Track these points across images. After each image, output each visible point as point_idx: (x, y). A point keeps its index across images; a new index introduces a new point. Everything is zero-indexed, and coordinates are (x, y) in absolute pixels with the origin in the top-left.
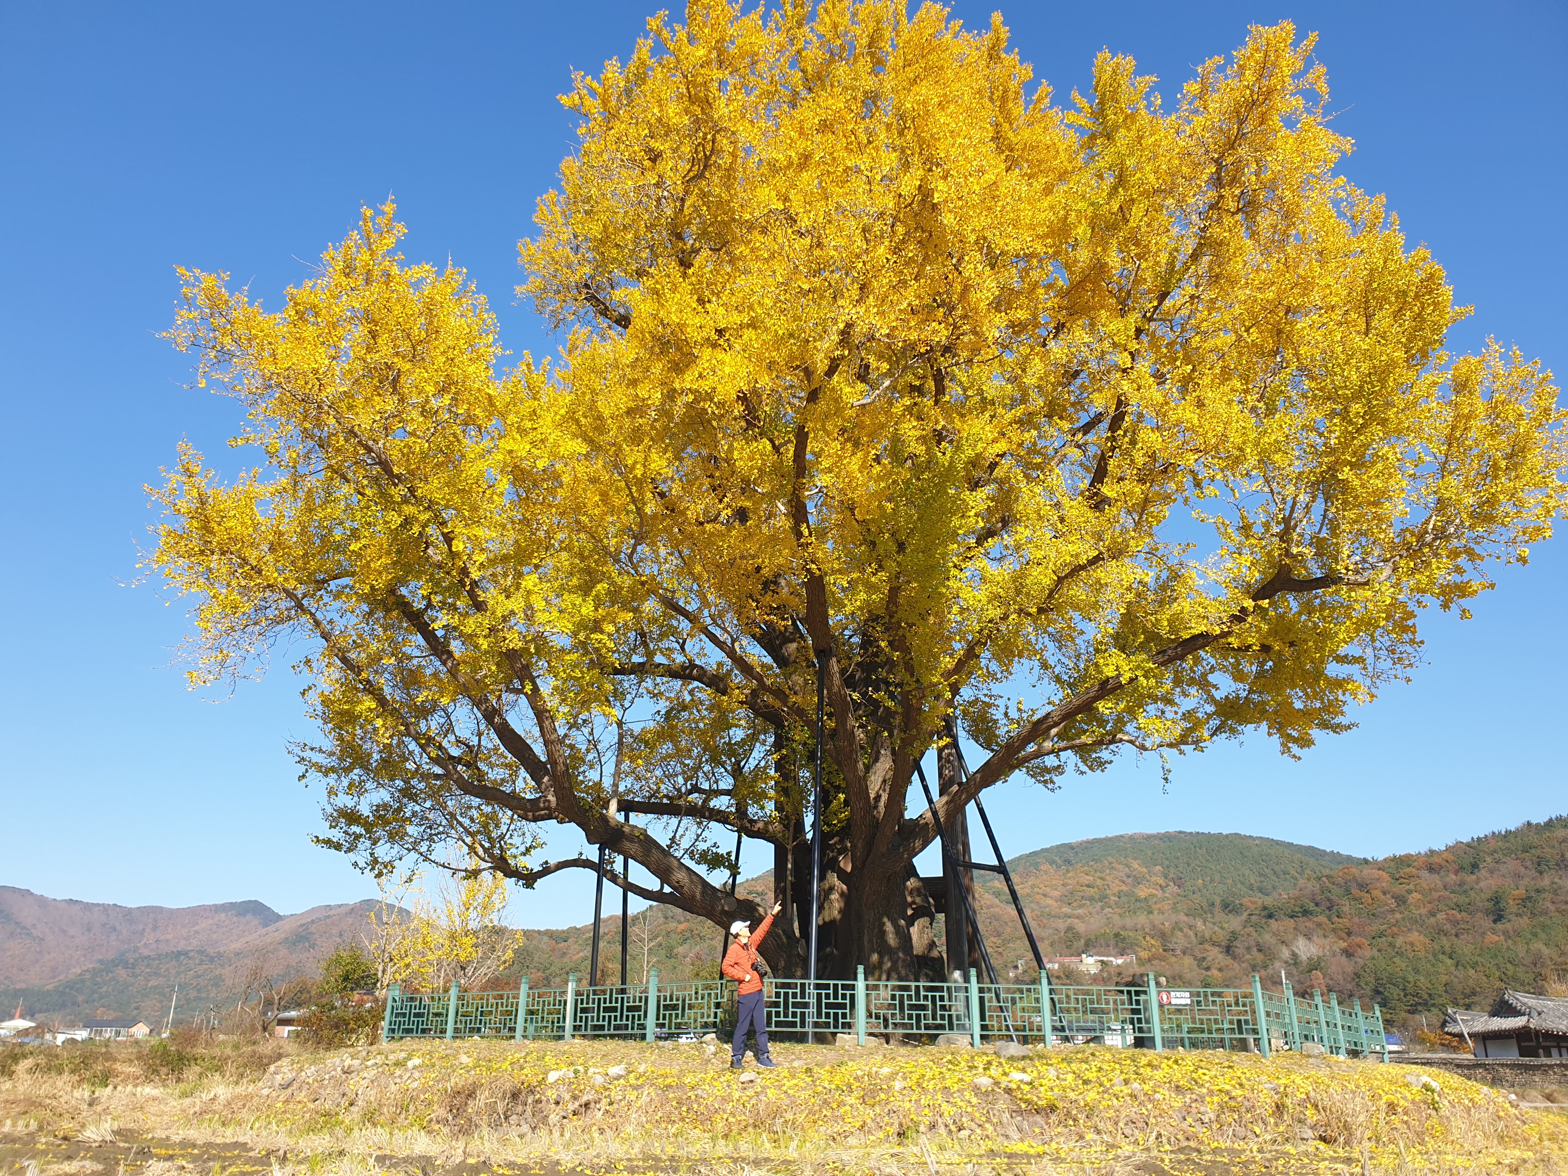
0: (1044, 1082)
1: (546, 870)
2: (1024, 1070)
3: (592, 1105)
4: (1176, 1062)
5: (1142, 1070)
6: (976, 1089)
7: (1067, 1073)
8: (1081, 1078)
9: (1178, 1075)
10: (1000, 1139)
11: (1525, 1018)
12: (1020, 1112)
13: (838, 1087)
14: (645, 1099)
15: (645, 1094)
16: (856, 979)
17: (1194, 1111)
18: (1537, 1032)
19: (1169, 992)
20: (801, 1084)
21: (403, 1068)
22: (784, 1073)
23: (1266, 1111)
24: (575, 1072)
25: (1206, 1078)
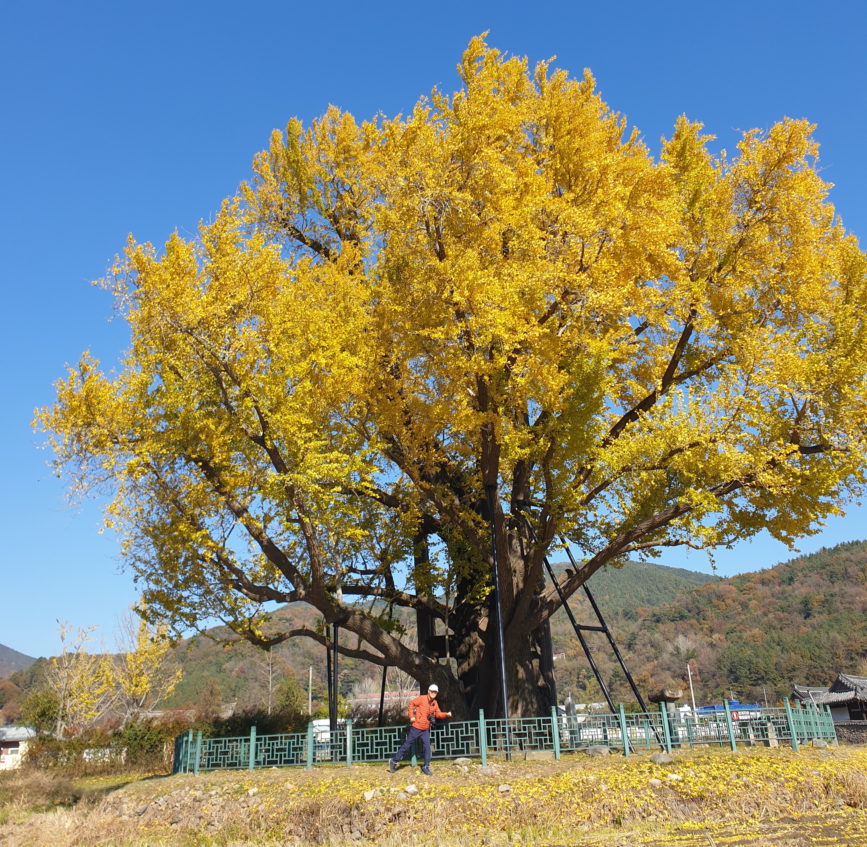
0: (689, 779)
1: (280, 638)
6: (652, 787)
7: (700, 772)
8: (711, 775)
9: (764, 769)
13: (565, 791)
19: (737, 712)
20: (540, 791)
21: (243, 795)
22: (525, 784)
23: (820, 790)
24: (382, 791)
25: (779, 770)
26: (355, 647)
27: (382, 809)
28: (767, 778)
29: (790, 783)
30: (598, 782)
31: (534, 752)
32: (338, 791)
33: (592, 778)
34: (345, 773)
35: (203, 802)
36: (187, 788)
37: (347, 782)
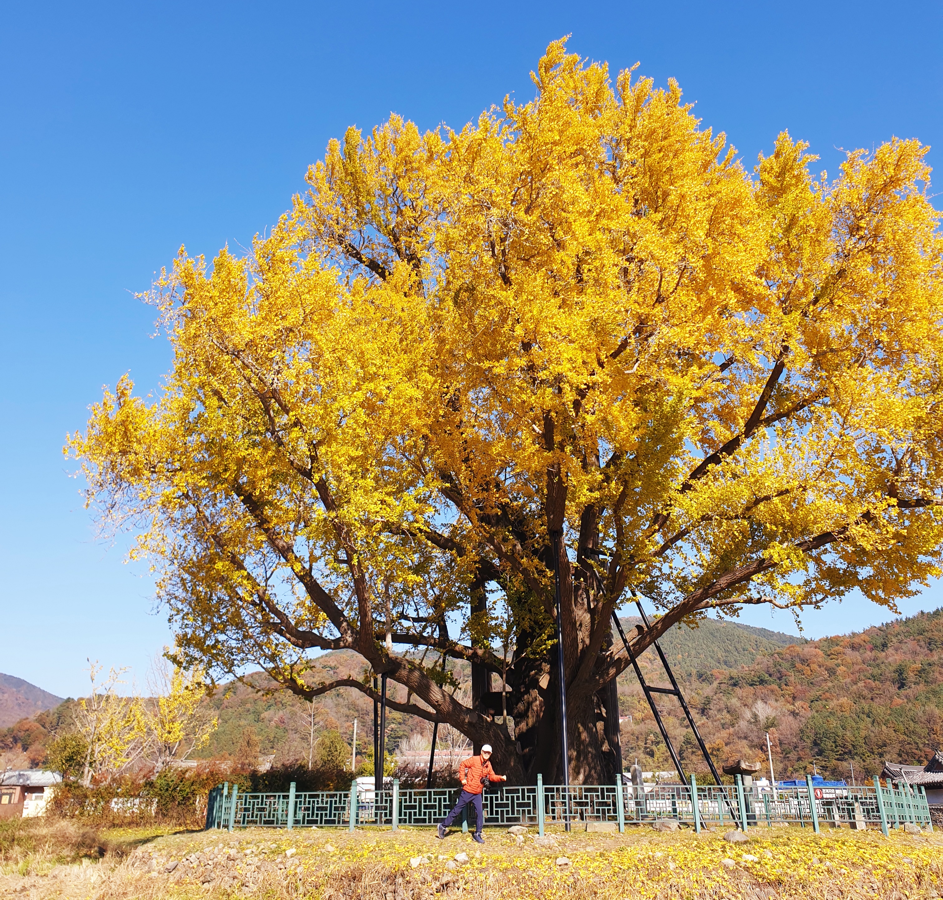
0: (766, 862)
1: (323, 689)
2: (749, 852)
6: (725, 868)
8: (789, 858)
9: (849, 854)
12: (759, 885)
14: (491, 879)
19: (821, 789)
20: (602, 866)
21: (280, 856)
22: (585, 857)
23: (911, 880)
24: (429, 858)
25: (867, 855)
26: (404, 701)
27: (429, 878)
28: (853, 863)
29: (879, 871)
30: (666, 859)
31: (596, 824)
32: (383, 856)
33: (659, 855)
34: (390, 836)
35: (238, 861)
36: (221, 845)
37: (392, 846)
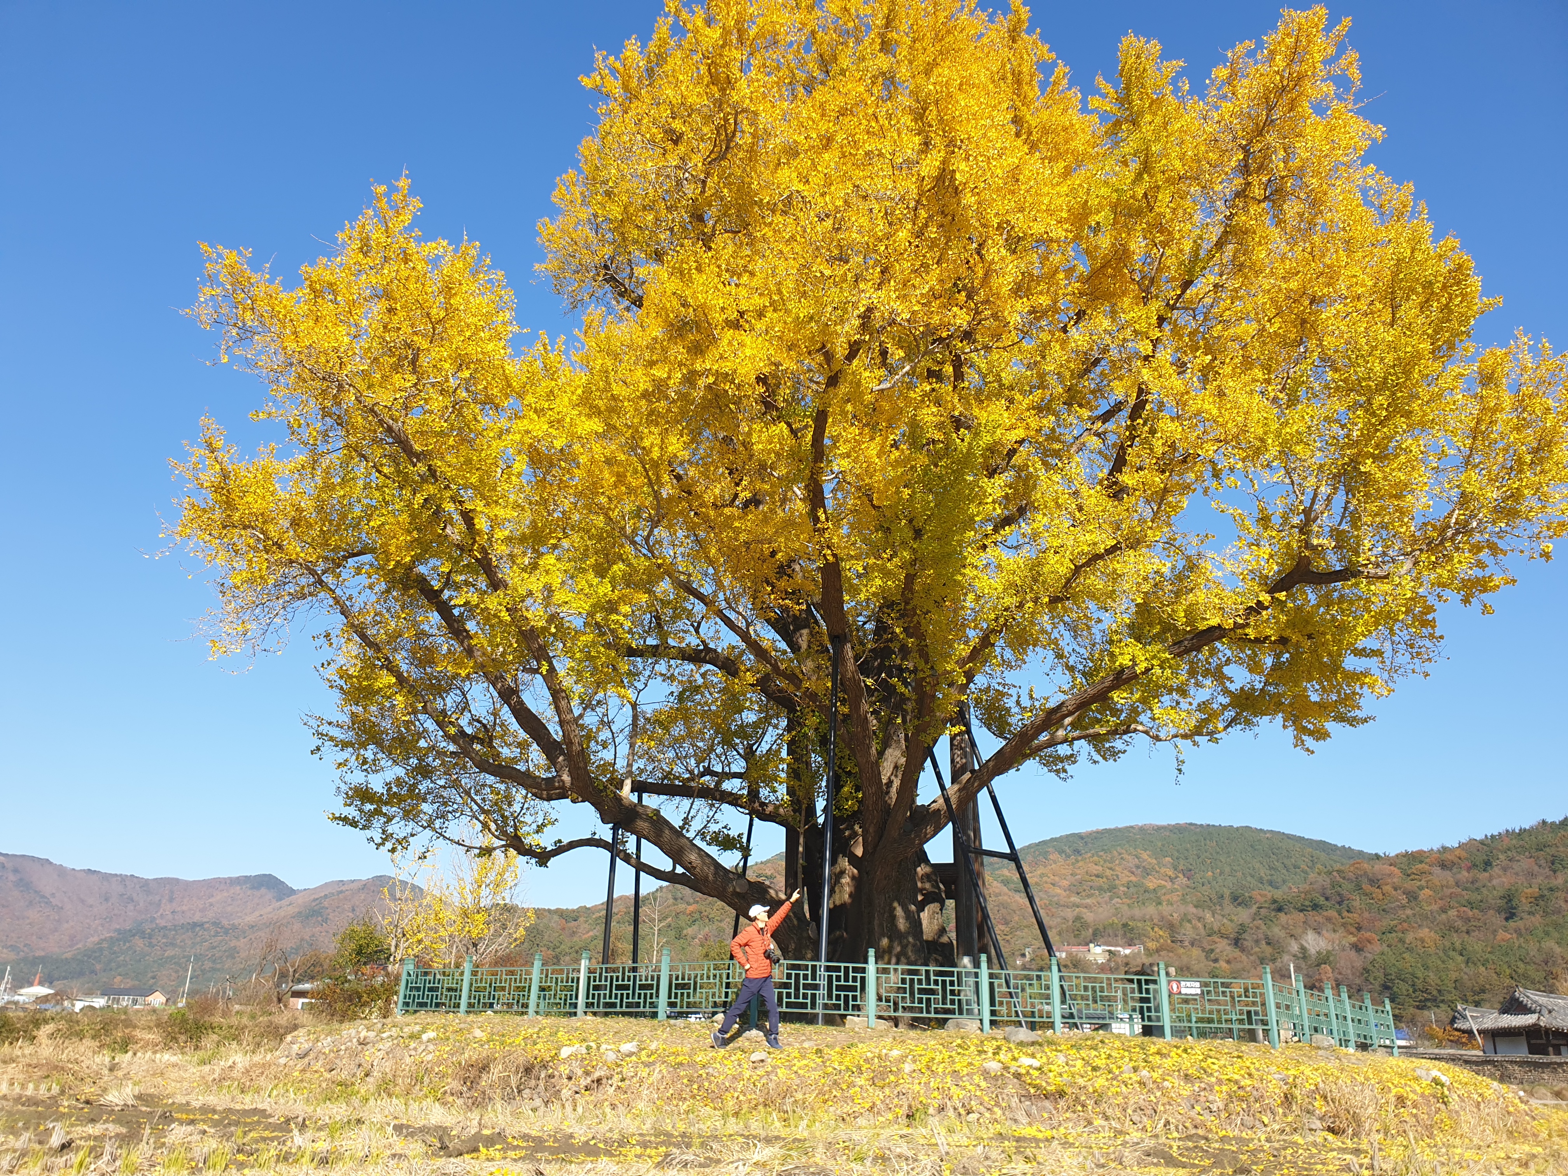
0: (1053, 1068)
1: (561, 849)
2: (1033, 1056)
3: (604, 1081)
4: (1185, 1051)
5: (1151, 1058)
6: (985, 1073)
7: (1076, 1059)
8: (1090, 1065)
9: (1187, 1063)
10: (1009, 1123)
11: (1535, 1016)
12: (1029, 1097)
13: (848, 1068)
14: (656, 1076)
15: (657, 1071)
16: (866, 962)
17: (1202, 1099)
18: (1547, 1030)
19: (1179, 982)
21: (417, 1041)
22: (794, 1054)
24: (588, 1048)
30: (902, 1059)
